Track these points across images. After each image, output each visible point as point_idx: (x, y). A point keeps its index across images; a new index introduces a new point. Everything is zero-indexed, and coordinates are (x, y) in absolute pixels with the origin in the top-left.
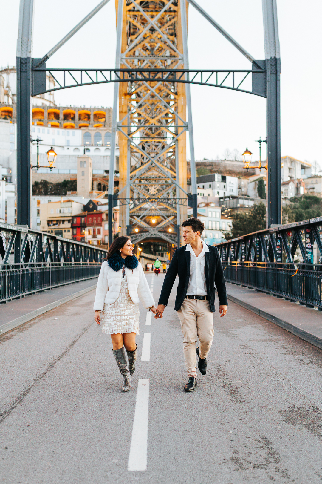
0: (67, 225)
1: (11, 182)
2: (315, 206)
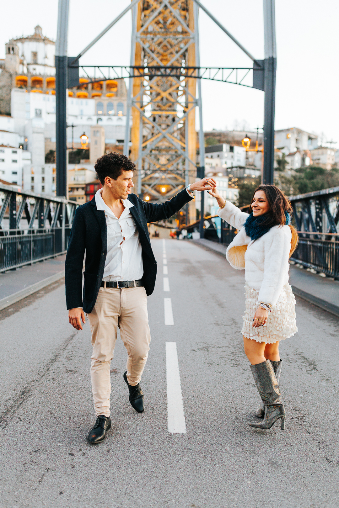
0: (81, 192)
1: (27, 149)
2: (320, 177)
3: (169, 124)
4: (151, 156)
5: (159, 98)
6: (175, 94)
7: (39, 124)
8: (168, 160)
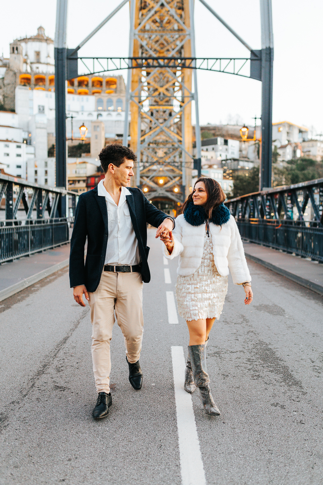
0: (83, 185)
1: (30, 144)
2: (311, 168)
3: (166, 118)
4: (149, 149)
5: (156, 93)
6: (171, 89)
7: (42, 119)
8: (166, 153)
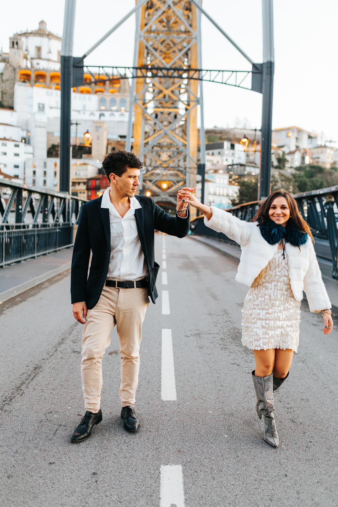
0: (83, 187)
1: (29, 143)
2: (319, 175)
3: (171, 121)
4: (152, 152)
5: (161, 95)
6: (177, 92)
7: (42, 118)
8: (170, 156)
